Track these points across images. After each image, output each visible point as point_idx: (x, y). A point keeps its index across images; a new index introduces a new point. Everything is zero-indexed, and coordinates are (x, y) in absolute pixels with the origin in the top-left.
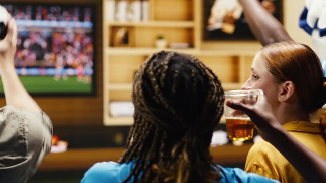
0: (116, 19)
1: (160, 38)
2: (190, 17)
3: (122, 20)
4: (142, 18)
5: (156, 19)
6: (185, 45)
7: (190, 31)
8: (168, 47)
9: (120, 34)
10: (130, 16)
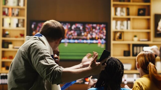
0: (116, 28)
1: (135, 36)
2: (149, 28)
3: (119, 29)
4: (127, 28)
5: (133, 28)
6: (146, 40)
7: (148, 34)
8: (139, 40)
9: (118, 35)
10: (122, 27)
